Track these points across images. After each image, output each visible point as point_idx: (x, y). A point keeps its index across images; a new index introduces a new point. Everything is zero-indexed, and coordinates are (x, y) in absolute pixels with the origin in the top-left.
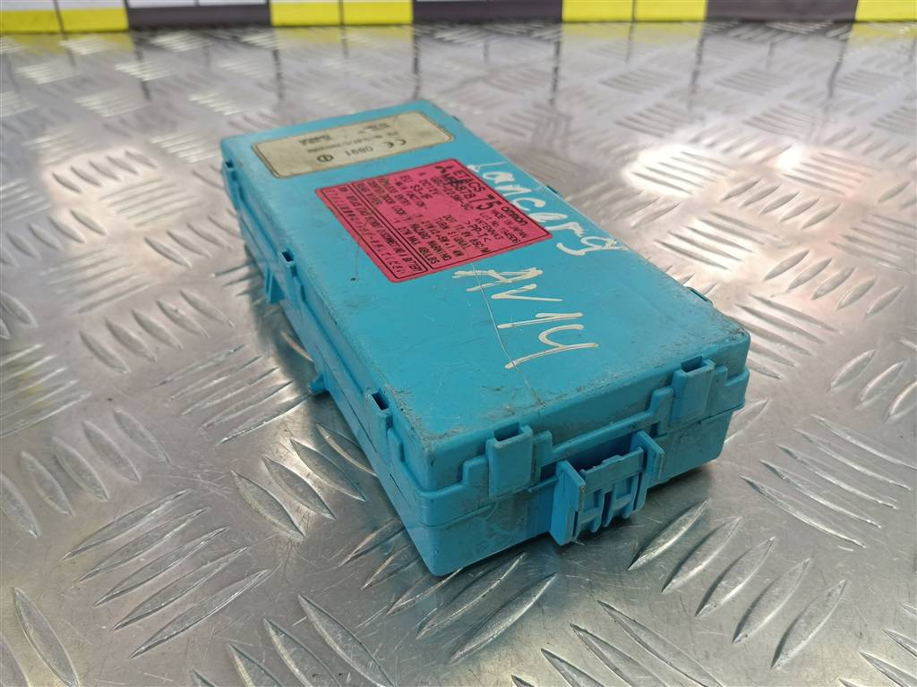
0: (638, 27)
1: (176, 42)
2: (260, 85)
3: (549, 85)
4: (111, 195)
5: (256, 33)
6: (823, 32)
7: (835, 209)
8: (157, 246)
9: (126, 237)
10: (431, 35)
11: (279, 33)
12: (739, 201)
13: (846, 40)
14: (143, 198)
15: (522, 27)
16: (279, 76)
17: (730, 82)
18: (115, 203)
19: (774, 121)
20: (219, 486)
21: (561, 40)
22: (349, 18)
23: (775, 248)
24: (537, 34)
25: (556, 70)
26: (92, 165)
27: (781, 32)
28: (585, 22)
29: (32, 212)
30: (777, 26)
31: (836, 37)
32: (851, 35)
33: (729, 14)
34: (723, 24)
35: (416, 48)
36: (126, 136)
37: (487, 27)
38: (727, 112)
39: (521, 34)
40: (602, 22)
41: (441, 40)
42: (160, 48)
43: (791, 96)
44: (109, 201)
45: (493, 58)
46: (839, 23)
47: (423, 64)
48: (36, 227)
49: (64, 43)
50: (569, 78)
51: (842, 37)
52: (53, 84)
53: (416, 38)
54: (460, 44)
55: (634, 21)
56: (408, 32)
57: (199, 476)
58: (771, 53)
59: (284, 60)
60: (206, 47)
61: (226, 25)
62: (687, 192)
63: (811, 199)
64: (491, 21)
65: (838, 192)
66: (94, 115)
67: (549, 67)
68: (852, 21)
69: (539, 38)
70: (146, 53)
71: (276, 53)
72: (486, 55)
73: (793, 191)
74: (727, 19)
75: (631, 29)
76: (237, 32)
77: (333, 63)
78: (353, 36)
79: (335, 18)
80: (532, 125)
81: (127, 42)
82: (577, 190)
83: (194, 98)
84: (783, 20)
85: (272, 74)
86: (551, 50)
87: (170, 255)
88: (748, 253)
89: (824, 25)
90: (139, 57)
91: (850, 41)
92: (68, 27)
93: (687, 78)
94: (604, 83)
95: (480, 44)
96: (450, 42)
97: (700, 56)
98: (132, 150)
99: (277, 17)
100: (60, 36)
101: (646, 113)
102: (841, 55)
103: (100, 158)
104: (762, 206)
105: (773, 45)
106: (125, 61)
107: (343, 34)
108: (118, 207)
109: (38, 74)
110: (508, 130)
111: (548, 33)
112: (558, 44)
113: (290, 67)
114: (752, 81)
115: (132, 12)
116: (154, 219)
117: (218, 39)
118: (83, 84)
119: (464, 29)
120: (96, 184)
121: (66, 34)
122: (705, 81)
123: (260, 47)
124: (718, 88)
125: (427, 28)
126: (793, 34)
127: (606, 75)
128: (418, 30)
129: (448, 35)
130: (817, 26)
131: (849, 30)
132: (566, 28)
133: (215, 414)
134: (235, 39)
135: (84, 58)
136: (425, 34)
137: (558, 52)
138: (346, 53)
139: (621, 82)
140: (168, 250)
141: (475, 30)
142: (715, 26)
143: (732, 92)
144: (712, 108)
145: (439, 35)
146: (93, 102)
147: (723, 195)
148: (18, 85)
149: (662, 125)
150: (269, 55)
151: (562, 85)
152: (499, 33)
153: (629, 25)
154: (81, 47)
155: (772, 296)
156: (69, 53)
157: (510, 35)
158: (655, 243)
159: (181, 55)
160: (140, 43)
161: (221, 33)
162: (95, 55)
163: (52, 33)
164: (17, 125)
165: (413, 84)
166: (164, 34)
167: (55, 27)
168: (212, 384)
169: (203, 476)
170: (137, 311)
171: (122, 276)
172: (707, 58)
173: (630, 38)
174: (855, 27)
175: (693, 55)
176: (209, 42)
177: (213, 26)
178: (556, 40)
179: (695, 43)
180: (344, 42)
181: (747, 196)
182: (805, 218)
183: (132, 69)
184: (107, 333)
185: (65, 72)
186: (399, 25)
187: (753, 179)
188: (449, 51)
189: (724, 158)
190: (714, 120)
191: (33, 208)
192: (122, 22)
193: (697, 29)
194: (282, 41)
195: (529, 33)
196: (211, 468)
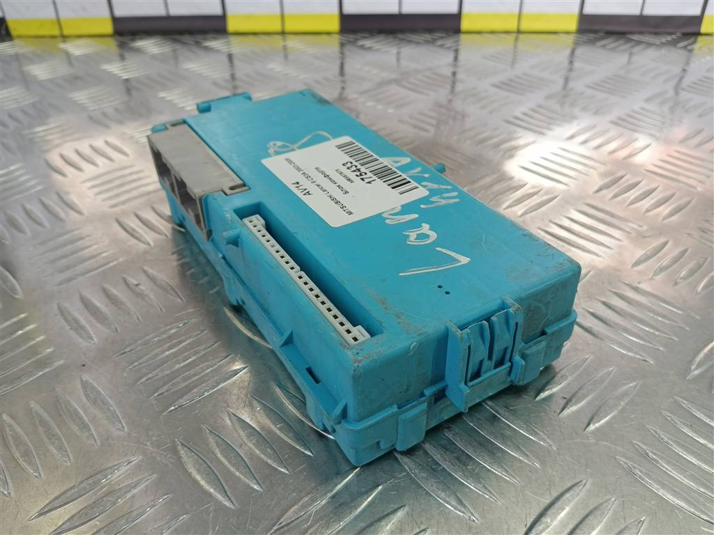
0: (522, 37)
1: (150, 46)
2: (215, 84)
3: (449, 87)
4: (90, 180)
5: (215, 39)
6: (674, 43)
7: (689, 202)
8: (125, 226)
9: (103, 218)
10: (353, 43)
11: (233, 39)
12: (608, 193)
13: (691, 51)
14: (117, 183)
15: (428, 37)
16: (233, 77)
17: (596, 86)
18: (94, 187)
19: (636, 122)
20: (165, 453)
21: (460, 47)
22: (289, 27)
23: (640, 238)
24: (439, 43)
25: (454, 74)
26: (78, 153)
27: (639, 43)
28: (479, 33)
29: (26, 194)
30: (636, 37)
31: (685, 47)
32: (696, 46)
33: (597, 27)
34: (592, 36)
35: (342, 53)
36: (107, 127)
37: (400, 36)
38: (596, 113)
39: (427, 42)
40: (493, 32)
41: (362, 47)
42: (138, 50)
43: (648, 100)
44: (89, 184)
45: (404, 63)
46: (687, 35)
47: (347, 68)
48: (28, 206)
49: (62, 46)
50: (466, 81)
51: (689, 48)
52: (51, 81)
53: (342, 45)
54: (378, 50)
55: (519, 32)
56: (335, 41)
57: (149, 444)
58: (629, 63)
59: (236, 62)
60: (175, 51)
61: (191, 32)
62: (566, 184)
63: (669, 193)
64: (402, 31)
65: (692, 186)
66: (82, 108)
67: (447, 72)
68: (698, 34)
69: (442, 46)
70: (127, 55)
71: (230, 57)
72: (398, 60)
73: (654, 186)
74: (596, 32)
75: (517, 39)
76: (199, 38)
77: (275, 66)
78: (292, 43)
79: (278, 28)
80: (434, 122)
81: (112, 44)
82: (473, 182)
83: (162, 95)
84: (641, 33)
85: (227, 75)
86: (451, 56)
87: (135, 234)
88: (617, 242)
89: (674, 37)
90: (122, 58)
91: (696, 51)
92: (66, 32)
93: (561, 82)
94: (494, 86)
95: (394, 51)
96: (370, 48)
97: (571, 62)
98: (112, 140)
99: (232, 26)
100: (60, 39)
101: (530, 113)
102: (687, 63)
103: (84, 147)
104: (628, 198)
105: (631, 54)
106: (109, 61)
107: (284, 40)
108: (97, 190)
109: (40, 71)
110: (416, 127)
111: (449, 42)
112: (457, 51)
113: (242, 69)
114: (617, 85)
115: (116, 20)
116: (124, 203)
117: (184, 43)
118: (75, 81)
119: (381, 37)
120: (79, 169)
121: (64, 38)
122: (577, 85)
123: (218, 51)
124: (590, 92)
125: (351, 37)
126: (649, 45)
127: (495, 80)
128: (344, 38)
129: (367, 43)
130: (669, 38)
131: (695, 42)
132: (463, 37)
133: (164, 384)
134: (198, 43)
135: (77, 58)
136: (350, 42)
137: (456, 59)
138: (286, 57)
139: (508, 86)
140: (134, 230)
141: (390, 38)
142: (585, 38)
143: (600, 95)
144: (584, 109)
145: (361, 43)
146: (81, 96)
147: (596, 188)
148: (27, 81)
149: (541, 122)
150: (225, 59)
151: (459, 87)
152: (410, 42)
153: (515, 35)
154: (76, 49)
155: (639, 283)
156: (68, 55)
157: (418, 43)
158: (539, 231)
159: (154, 57)
160: (122, 46)
161: (187, 38)
162: (86, 56)
163: (53, 37)
164: (19, 115)
165: (339, 86)
166: (141, 39)
167: (56, 32)
168: (164, 355)
169: (151, 443)
170: (107, 286)
171: (95, 253)
172: (577, 65)
173: (515, 46)
174: (700, 39)
175: (566, 63)
176: (178, 47)
177: (181, 32)
178: (455, 48)
179: (568, 51)
180: (285, 48)
181: (615, 189)
182: (665, 210)
183: (115, 68)
184: (79, 304)
185: (63, 70)
186: (328, 33)
187: (620, 174)
188: (369, 56)
189: (594, 155)
190: (585, 121)
191: (27, 189)
192: (108, 28)
193: (570, 39)
194: (236, 46)
195: (433, 42)
196: (159, 436)
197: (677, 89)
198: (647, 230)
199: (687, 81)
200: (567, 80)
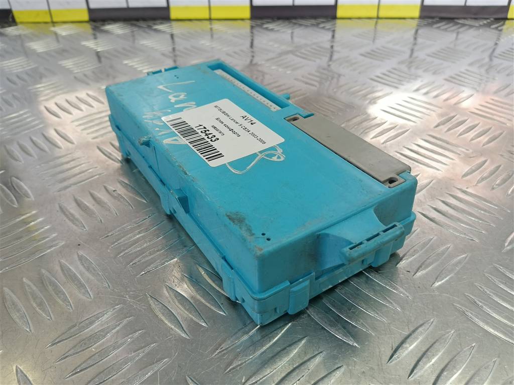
0: (380, 21)
1: (116, 29)
2: (163, 55)
3: (328, 55)
4: (77, 120)
5: (161, 23)
6: (488, 25)
7: (501, 134)
8: (103, 150)
9: (86, 146)
10: (261, 26)
11: (174, 23)
12: (444, 128)
13: (501, 30)
14: (97, 122)
15: (313, 21)
16: (174, 49)
17: (434, 55)
18: (80, 125)
19: (463, 79)
20: (139, 303)
21: (336, 29)
22: (214, 15)
24: (322, 25)
25: (332, 47)
26: (67, 101)
27: (464, 25)
28: (350, 19)
29: (32, 130)
30: (461, 21)
31: (496, 28)
32: (504, 27)
33: (434, 14)
34: (430, 20)
35: (252, 33)
36: (88, 84)
37: (294, 21)
38: (434, 73)
39: (313, 25)
40: (359, 18)
41: (267, 29)
42: (107, 32)
43: (471, 64)
44: (76, 123)
45: (296, 39)
46: (498, 20)
47: (256, 42)
48: (34, 139)
49: (53, 29)
50: (341, 52)
51: (500, 28)
52: (46, 53)
53: (252, 27)
54: (278, 31)
55: (378, 18)
56: (248, 24)
57: (127, 297)
58: (457, 39)
59: (176, 39)
60: (133, 32)
61: (144, 19)
62: (414, 122)
63: (487, 127)
64: (295, 18)
65: (503, 123)
66: (69, 71)
67: (327, 45)
68: (506, 19)
69: (323, 28)
70: (98, 35)
71: (172, 36)
72: (292, 37)
73: (476, 123)
74: (432, 18)
75: (376, 23)
76: (150, 23)
77: (205, 42)
78: (216, 26)
79: (206, 15)
80: (318, 79)
81: (88, 28)
83: (126, 62)
84: (465, 18)
85: (170, 49)
86: (330, 34)
87: (111, 157)
88: (452, 161)
89: (489, 21)
90: (95, 38)
91: (504, 31)
92: (55, 20)
93: (409, 52)
94: (362, 55)
95: (290, 31)
96: (272, 30)
97: (415, 39)
98: (91, 93)
99: (173, 15)
100: (51, 24)
101: (387, 73)
102: (498, 39)
103: (72, 97)
104: (458, 131)
105: (458, 33)
106: (87, 39)
107: (211, 24)
108: (83, 127)
109: (38, 46)
110: (307, 83)
111: (328, 25)
112: (334, 31)
113: (181, 44)
114: (448, 54)
115: (91, 11)
116: (102, 135)
117: (140, 27)
118: (63, 53)
119: (280, 22)
120: (70, 113)
121: (54, 23)
122: (420, 54)
123: (164, 32)
124: (429, 59)
125: (259, 22)
126: (471, 26)
127: (363, 50)
128: (254, 23)
129: (270, 26)
130: (485, 22)
131: (503, 25)
132: (338, 22)
133: (137, 257)
134: (150, 27)
135: (64, 37)
136: (257, 25)
137: (333, 36)
138: (212, 36)
139: (371, 55)
140: (110, 154)
141: (287, 23)
142: (425, 22)
143: (437, 61)
144: (425, 71)
145: (265, 26)
146: (68, 63)
147: (435, 124)
148: (28, 53)
149: (395, 80)
150: (168, 37)
151: (335, 57)
152: (301, 25)
153: (375, 20)
154: (62, 31)
155: (467, 188)
156: (56, 34)
157: (306, 26)
159: (118, 36)
160: (95, 29)
161: (141, 24)
162: (70, 35)
163: (46, 23)
164: (25, 77)
165: (250, 54)
166: (109, 24)
167: (48, 19)
168: (135, 238)
169: (129, 296)
170: (92, 191)
171: (84, 169)
172: (420, 40)
173: (375, 28)
174: (507, 22)
175: (412, 39)
176: (135, 29)
177: (137, 20)
178: (333, 29)
179: (413, 31)
180: (211, 29)
181: (448, 125)
182: (484, 139)
183: (90, 44)
184: (74, 204)
185: (54, 46)
186: (242, 20)
187: (452, 115)
188: (272, 35)
189: (434, 101)
190: (428, 78)
191: (33, 127)
192: (85, 16)
193: (415, 23)
194: (176, 28)
195: (318, 24)
196: (134, 291)
197: (491, 57)
198: (472, 152)
199: (498, 51)
200: (412, 51)
